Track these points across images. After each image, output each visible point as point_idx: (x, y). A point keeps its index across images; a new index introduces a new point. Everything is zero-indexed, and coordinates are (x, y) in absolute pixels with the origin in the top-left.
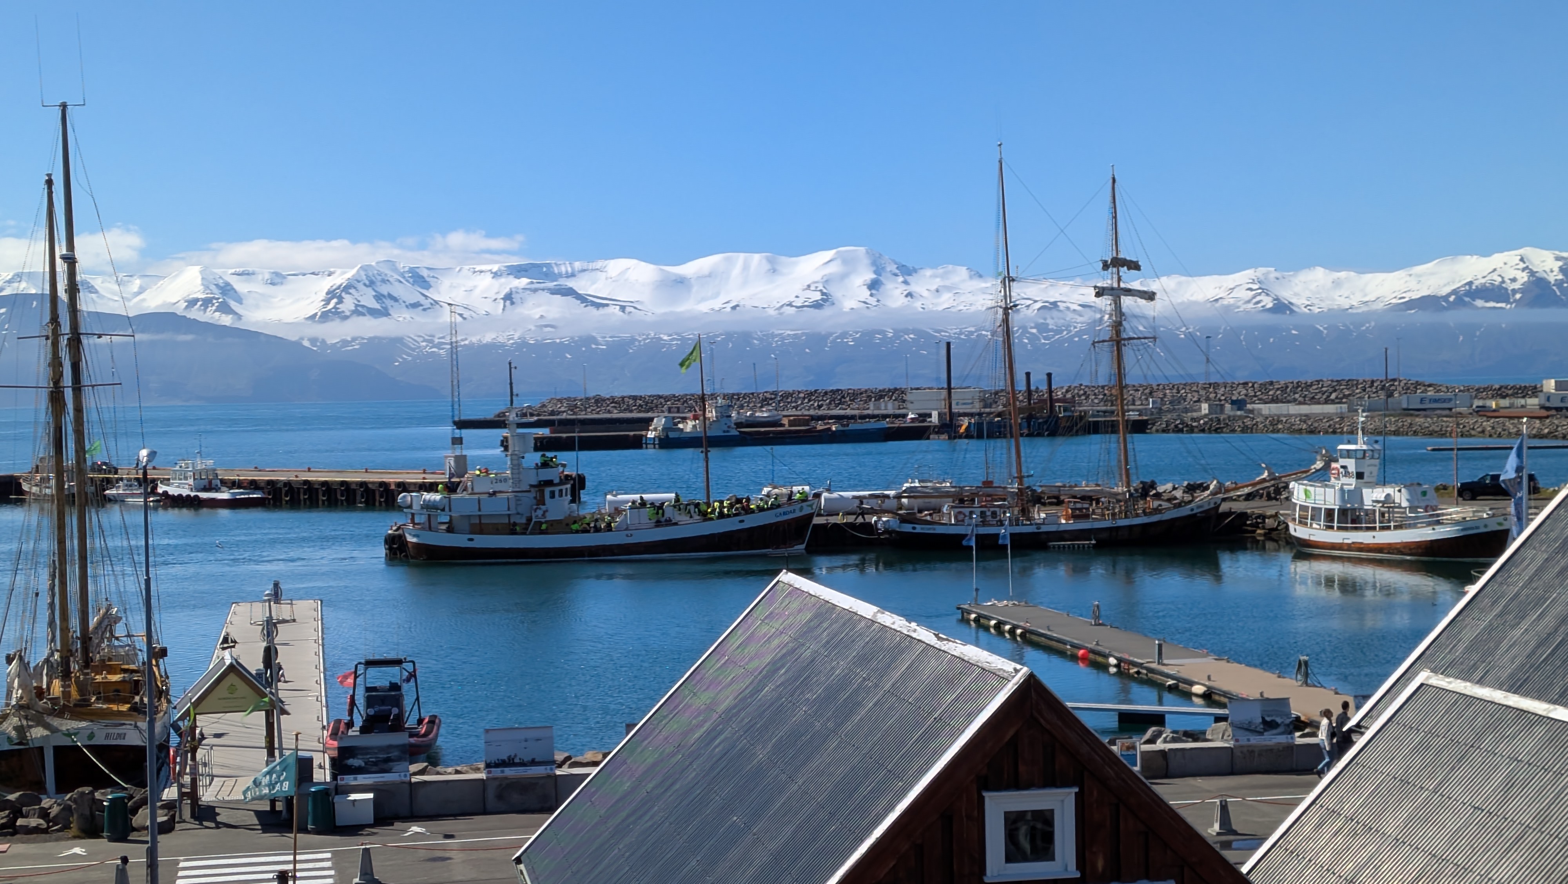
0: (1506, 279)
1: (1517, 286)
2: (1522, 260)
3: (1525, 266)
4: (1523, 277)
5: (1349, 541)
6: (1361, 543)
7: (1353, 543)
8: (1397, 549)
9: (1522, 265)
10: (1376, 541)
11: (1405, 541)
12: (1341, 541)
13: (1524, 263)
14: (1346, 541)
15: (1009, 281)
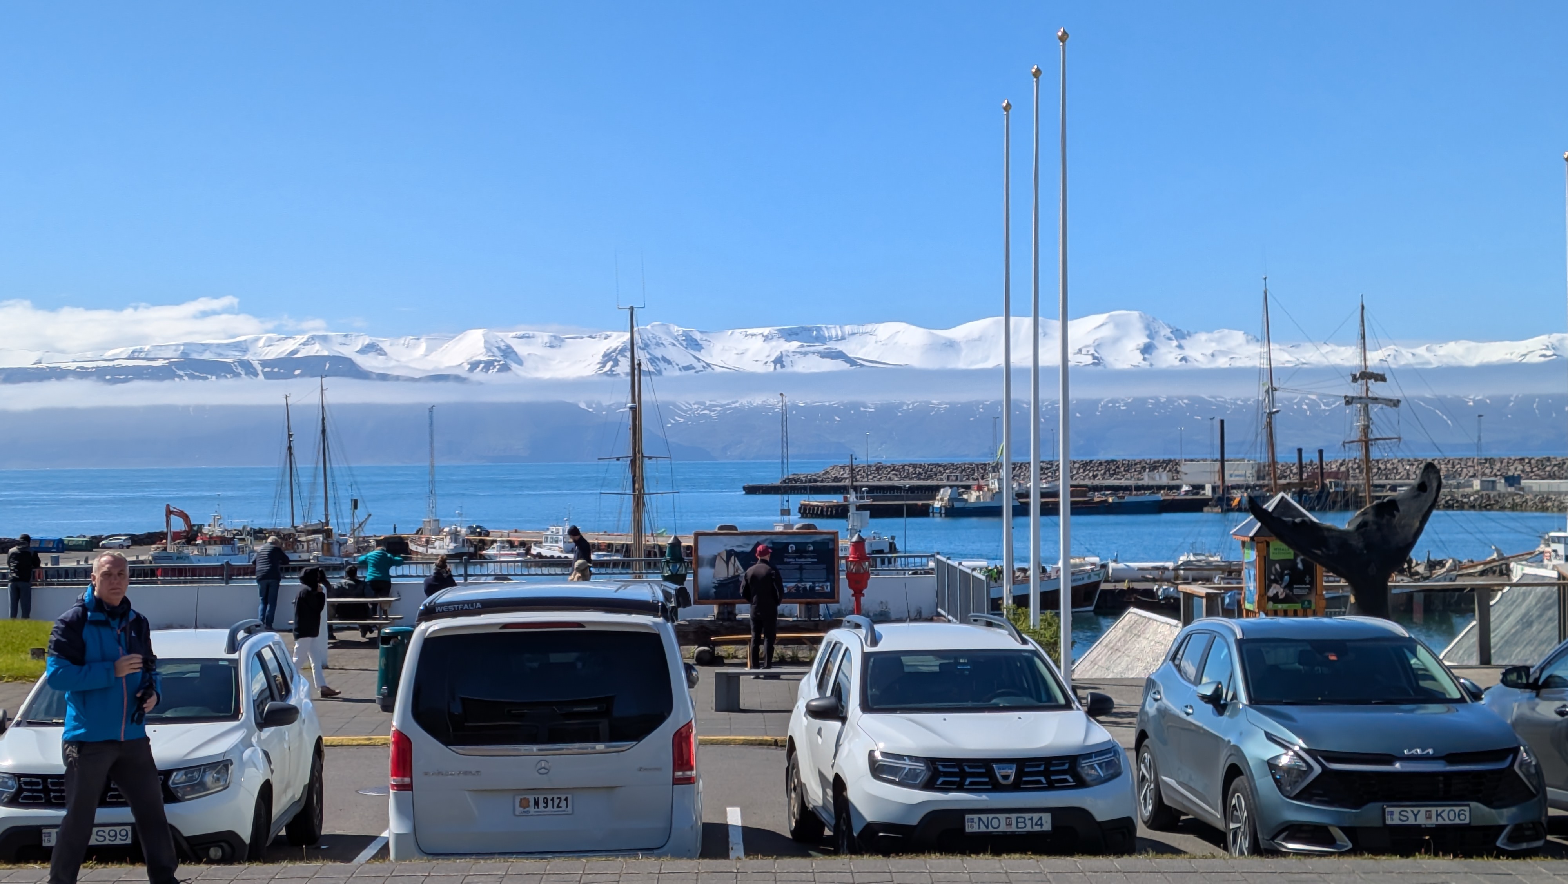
15: (1272, 390)
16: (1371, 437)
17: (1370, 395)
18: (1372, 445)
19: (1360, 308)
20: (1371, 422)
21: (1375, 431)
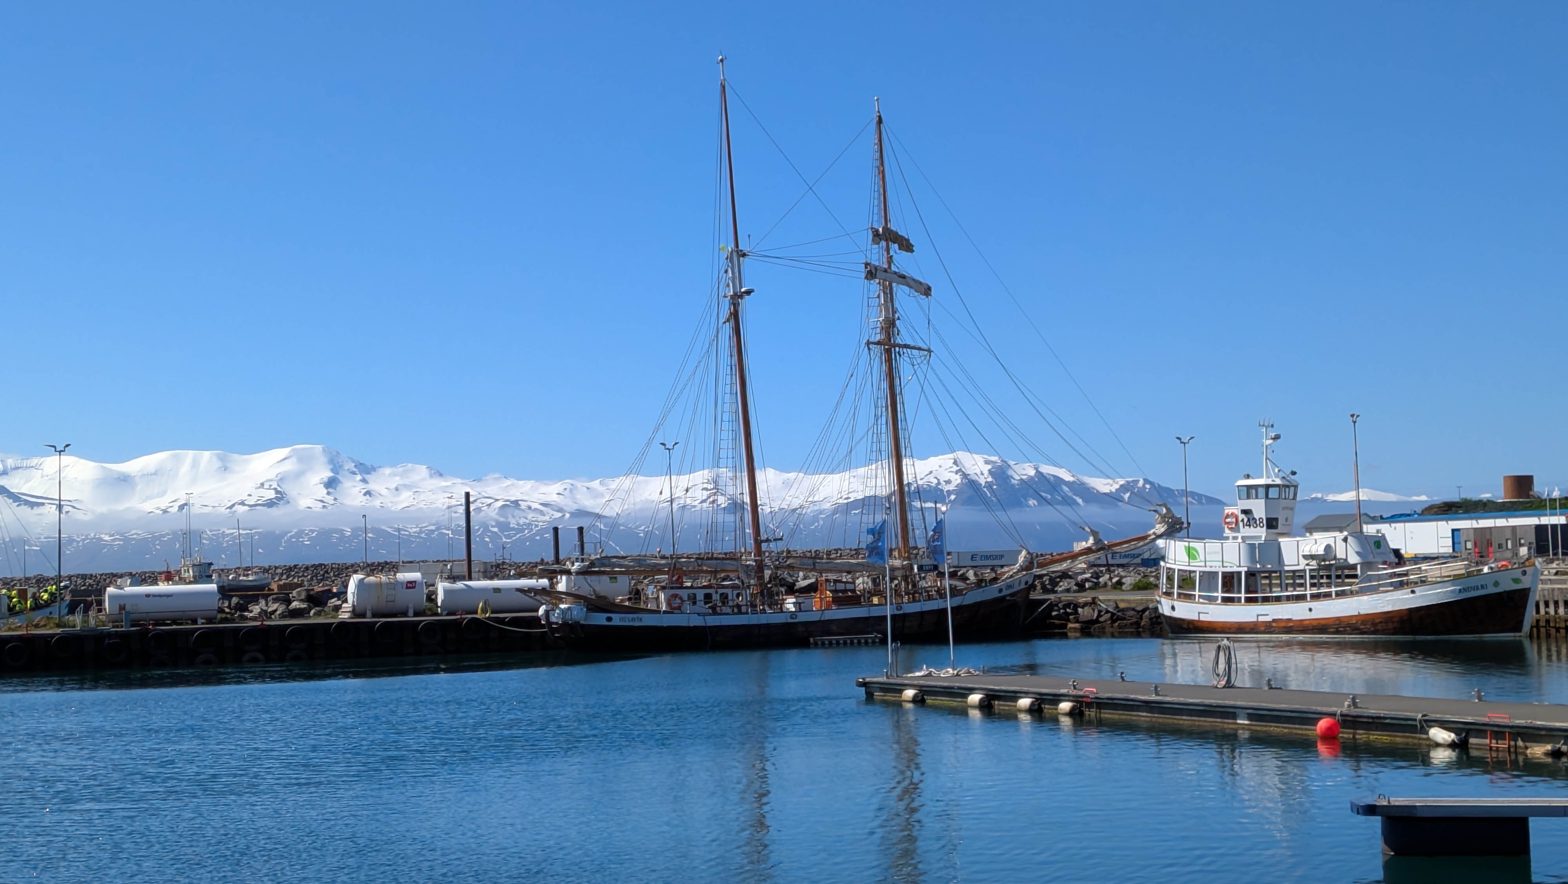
0: (941, 481)
1: (951, 487)
2: (955, 463)
4: (957, 479)
5: (1268, 619)
6: (1289, 620)
7: (1274, 620)
8: (1349, 625)
9: (955, 468)
10: (1314, 615)
11: (1363, 612)
12: (1255, 620)
13: (957, 466)
14: (1261, 619)
15: (739, 256)
18: (899, 354)
19: (876, 121)
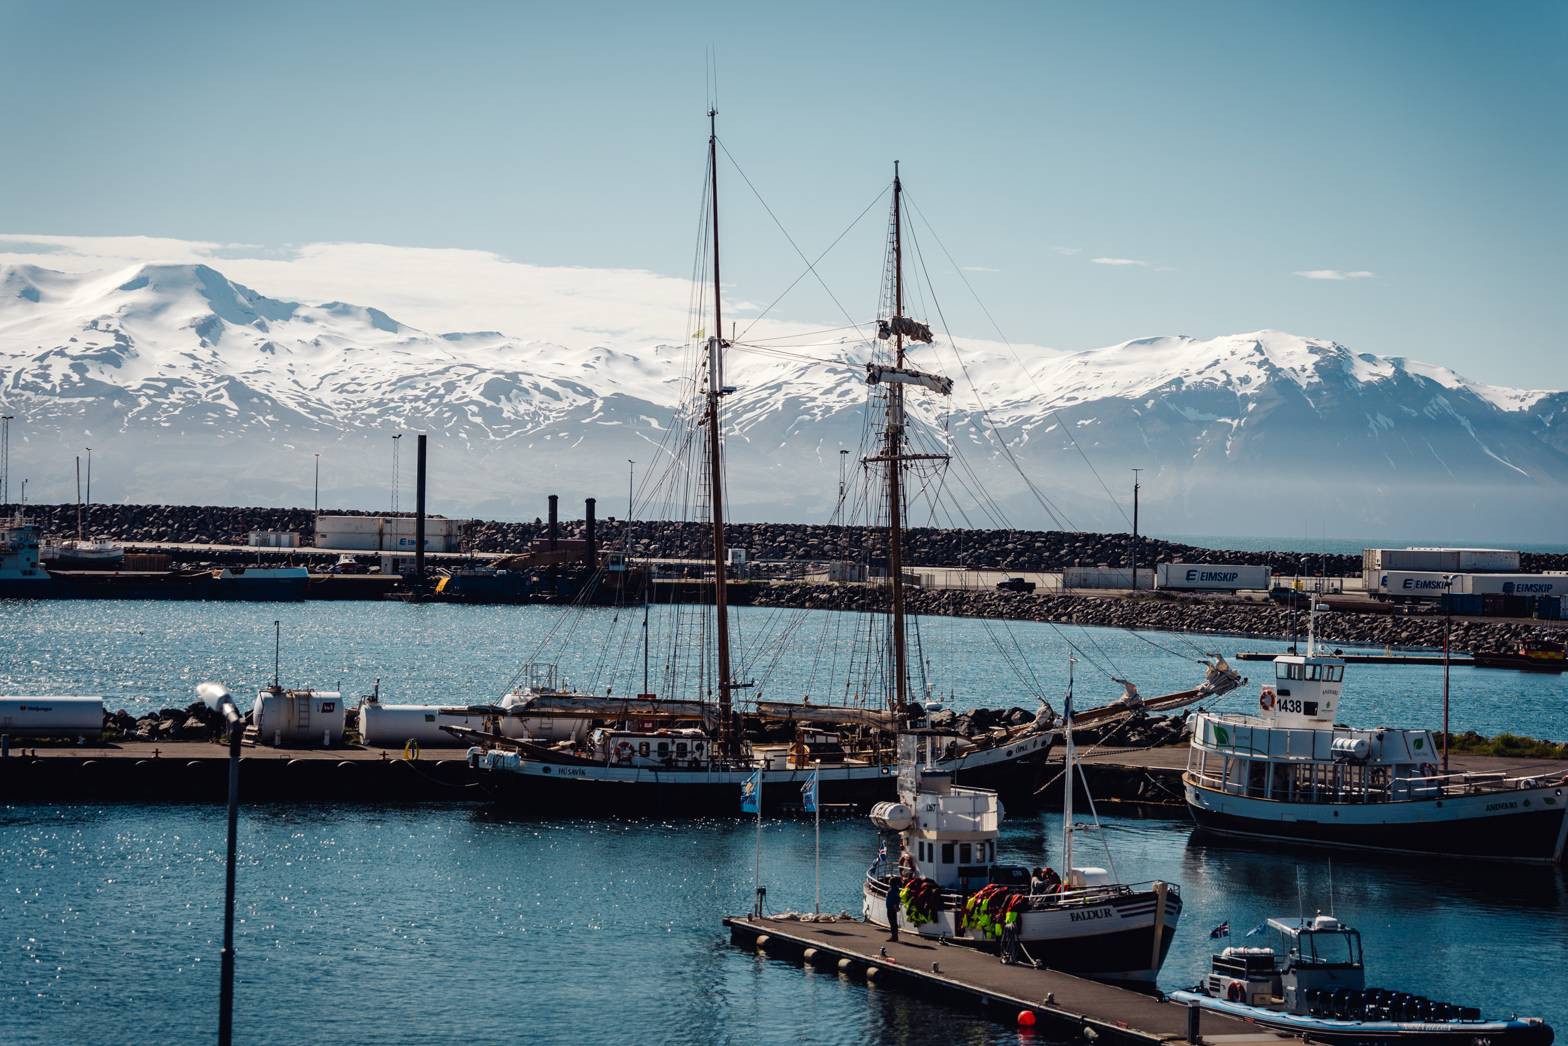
0: (1234, 379)
1: (1250, 390)
2: (1259, 348)
3: (1262, 358)
4: (1259, 377)
5: (1293, 819)
6: (1313, 823)
7: (1299, 821)
9: (1258, 358)
10: (1339, 820)
11: (1388, 822)
12: (1279, 819)
13: (1262, 354)
14: (1285, 818)
15: (721, 347)
16: (906, 450)
17: (906, 365)
18: (906, 467)
19: (892, 187)
20: (905, 420)
21: (912, 440)
